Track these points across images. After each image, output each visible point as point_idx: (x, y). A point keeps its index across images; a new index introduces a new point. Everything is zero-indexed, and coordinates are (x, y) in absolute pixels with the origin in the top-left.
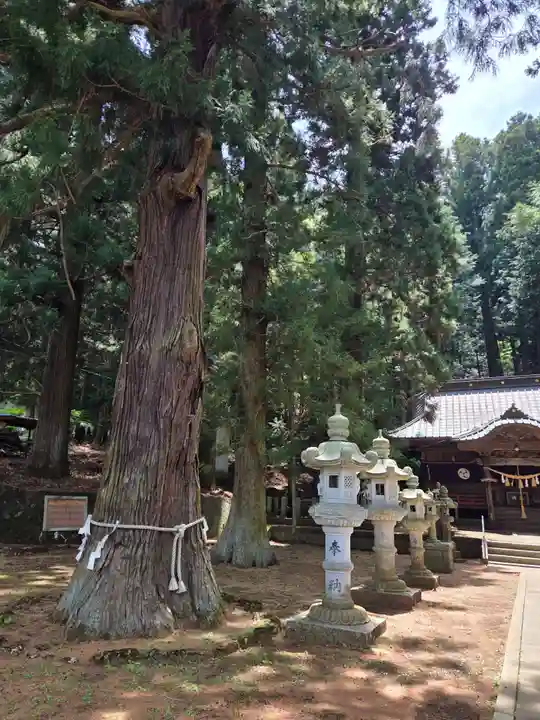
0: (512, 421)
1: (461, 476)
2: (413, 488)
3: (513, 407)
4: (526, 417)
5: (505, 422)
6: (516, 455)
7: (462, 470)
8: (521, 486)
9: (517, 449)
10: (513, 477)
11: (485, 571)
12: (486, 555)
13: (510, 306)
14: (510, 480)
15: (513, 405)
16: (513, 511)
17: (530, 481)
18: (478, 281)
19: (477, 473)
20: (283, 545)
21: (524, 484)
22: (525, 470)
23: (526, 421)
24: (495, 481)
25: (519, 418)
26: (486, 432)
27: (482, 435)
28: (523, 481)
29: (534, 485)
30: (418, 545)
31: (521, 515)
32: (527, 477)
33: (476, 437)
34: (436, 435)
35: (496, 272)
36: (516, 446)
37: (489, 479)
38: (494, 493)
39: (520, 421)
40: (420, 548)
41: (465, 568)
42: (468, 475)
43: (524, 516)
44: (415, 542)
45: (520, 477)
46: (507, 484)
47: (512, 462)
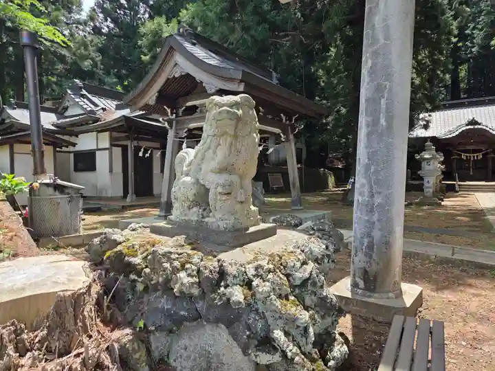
0: (472, 127)
3: (473, 119)
4: (480, 124)
5: (468, 127)
6: (472, 144)
8: (472, 159)
9: (472, 141)
13: (474, 50)
14: (467, 156)
16: (467, 171)
17: (477, 156)
22: (475, 151)
23: (479, 127)
24: (458, 157)
25: (476, 125)
26: (457, 133)
27: (454, 135)
28: (474, 157)
29: (479, 158)
32: (475, 155)
33: (451, 136)
36: (472, 139)
37: (455, 157)
38: (457, 163)
39: (476, 127)
43: (471, 173)
45: (472, 155)
46: (465, 158)
47: (468, 148)
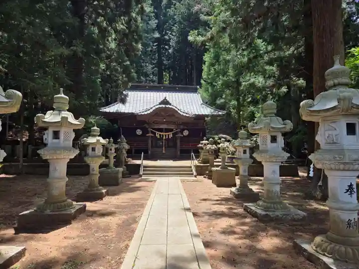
0: (164, 106)
1: (137, 133)
2: (94, 136)
3: (165, 99)
4: (170, 105)
5: (160, 106)
6: (163, 123)
7: (139, 130)
8: (164, 138)
9: (165, 120)
10: (161, 134)
11: (139, 181)
12: (141, 172)
13: (170, 51)
14: (160, 135)
15: (165, 97)
16: (159, 150)
17: (168, 135)
18: (157, 35)
19: (145, 131)
20: (11, 176)
21: (166, 137)
22: (167, 130)
24: (153, 135)
25: (167, 104)
26: (151, 110)
27: (149, 112)
28: (166, 135)
29: (170, 137)
30: (94, 172)
31: (162, 151)
32: (167, 134)
33: (146, 113)
34: (126, 111)
35: (166, 32)
36: (165, 119)
37: (150, 134)
38: (152, 142)
39: (167, 106)
40: (96, 174)
41: (129, 181)
42: (141, 133)
43: (164, 152)
44: (93, 170)
45: (164, 134)
46: (159, 137)
47: (162, 127)
